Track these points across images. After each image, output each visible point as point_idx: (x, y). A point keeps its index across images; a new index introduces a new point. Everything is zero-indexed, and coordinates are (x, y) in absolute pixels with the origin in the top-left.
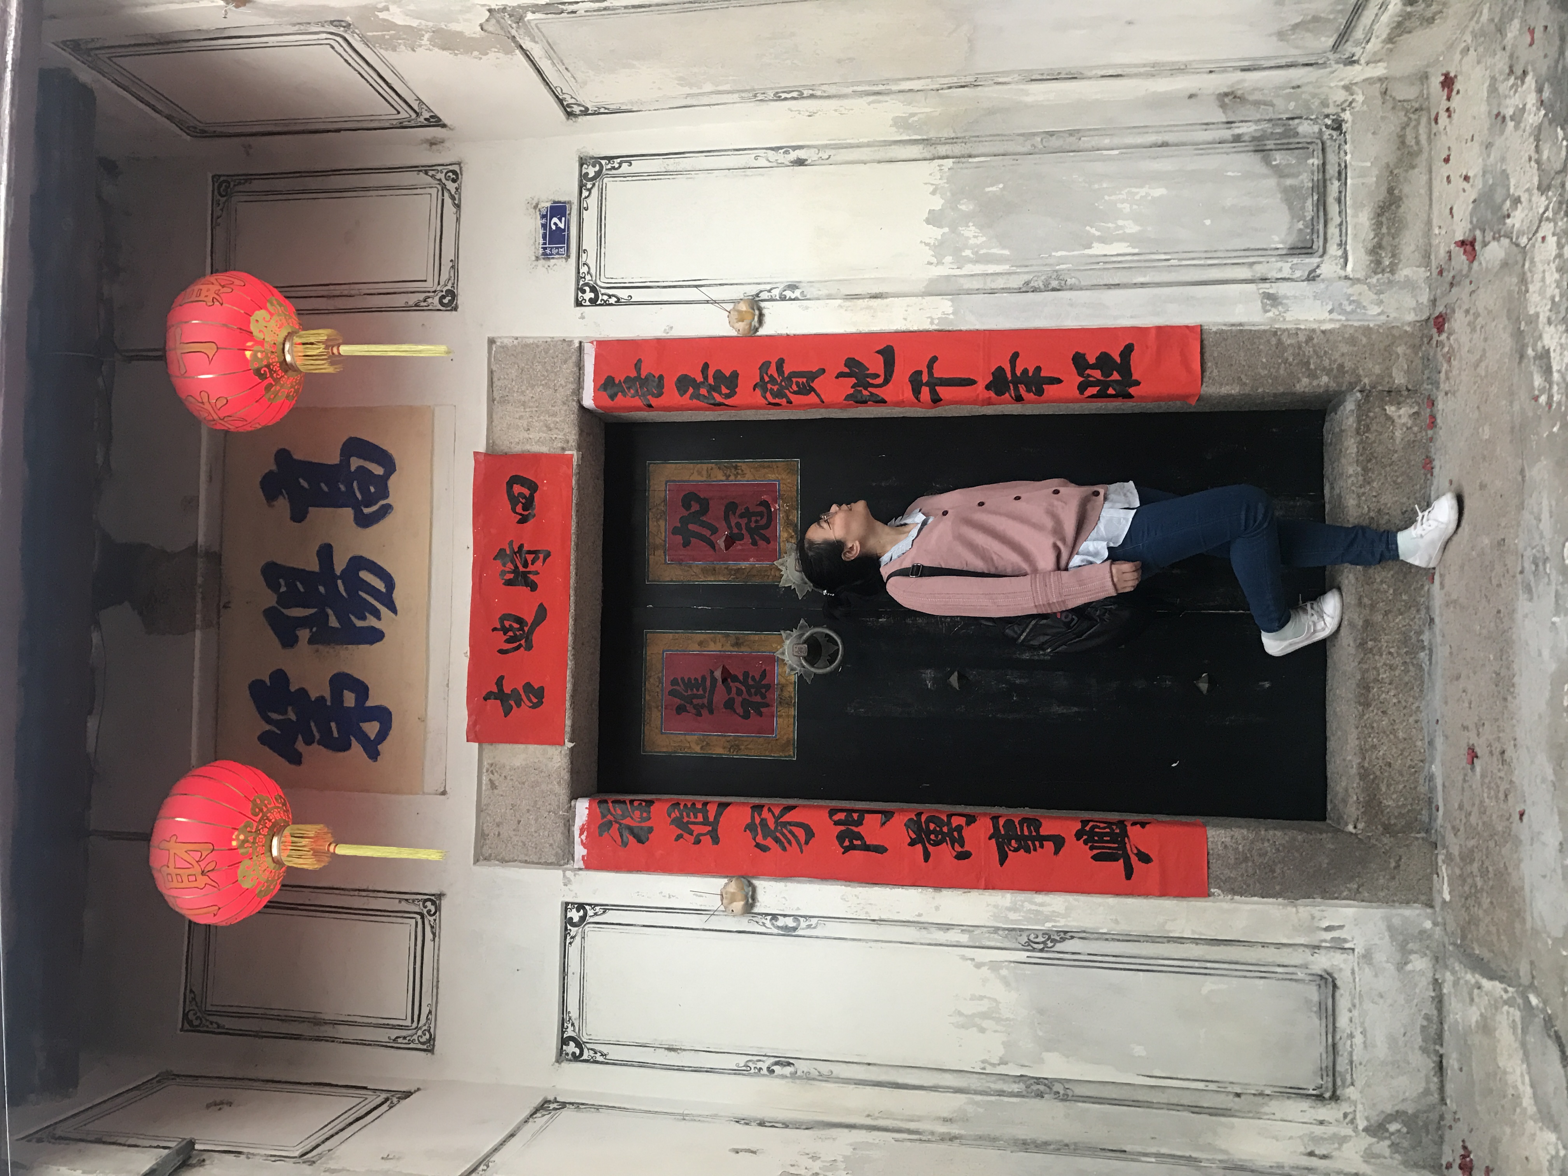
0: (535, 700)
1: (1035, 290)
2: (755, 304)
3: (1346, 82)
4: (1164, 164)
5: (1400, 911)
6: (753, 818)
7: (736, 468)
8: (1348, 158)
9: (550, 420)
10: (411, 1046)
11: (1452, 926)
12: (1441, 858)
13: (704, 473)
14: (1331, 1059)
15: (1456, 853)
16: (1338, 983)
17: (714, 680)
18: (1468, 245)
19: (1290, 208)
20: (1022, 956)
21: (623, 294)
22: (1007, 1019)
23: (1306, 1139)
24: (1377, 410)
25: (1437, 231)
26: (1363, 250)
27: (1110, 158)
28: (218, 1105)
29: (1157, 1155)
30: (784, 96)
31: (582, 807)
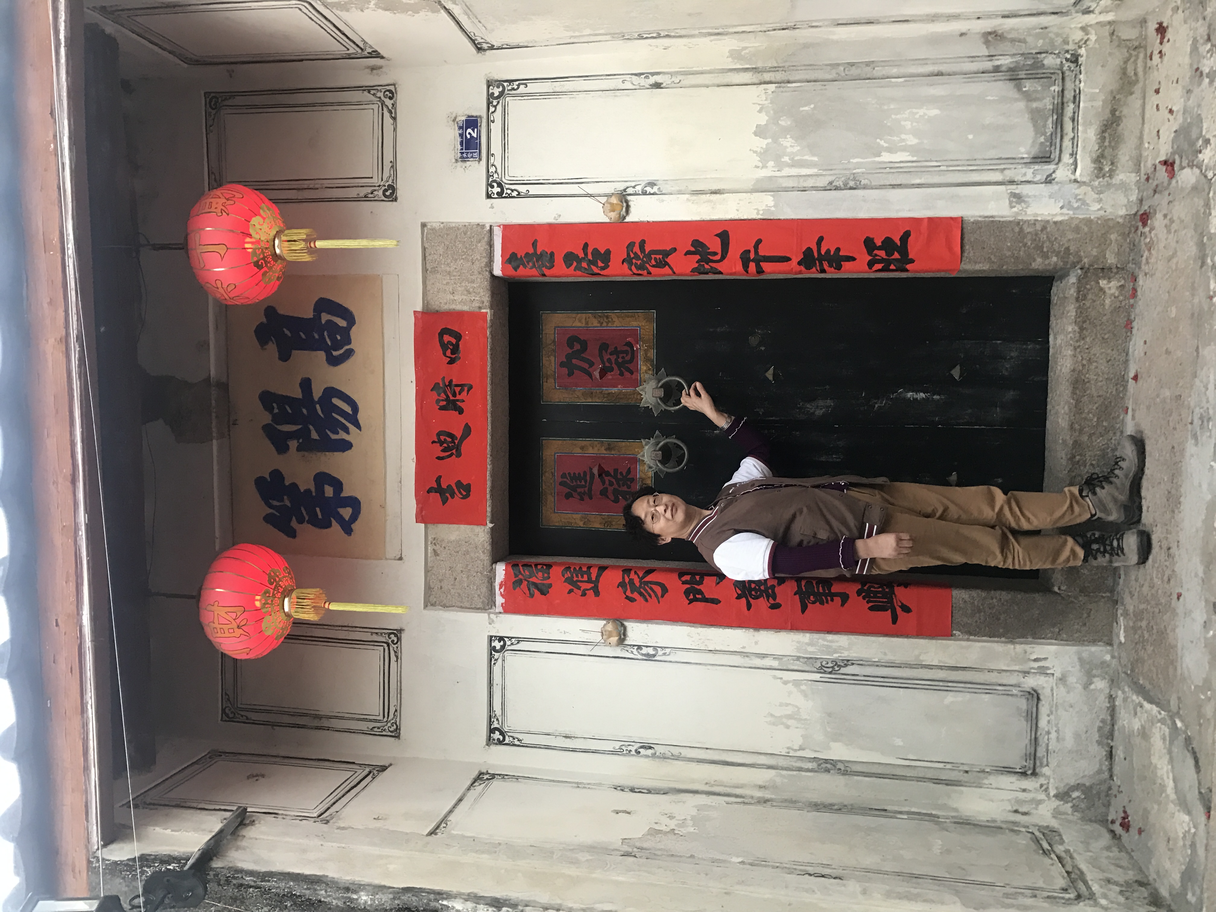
0: (464, 493)
1: (837, 188)
2: (623, 197)
3: (1083, 24)
4: (939, 90)
5: (1087, 648)
6: (623, 578)
7: (607, 317)
8: (1082, 85)
9: (469, 286)
10: (384, 733)
11: (1124, 661)
12: (1120, 612)
13: (584, 321)
14: (1033, 749)
15: (1131, 611)
16: (1041, 697)
17: (592, 475)
18: (1168, 164)
19: (1034, 126)
20: (817, 676)
21: (522, 189)
22: (806, 719)
23: (1013, 802)
24: (1093, 283)
25: (1146, 145)
26: (1089, 159)
27: (897, 85)
28: (256, 776)
29: (908, 813)
30: (645, 36)
31: (501, 569)
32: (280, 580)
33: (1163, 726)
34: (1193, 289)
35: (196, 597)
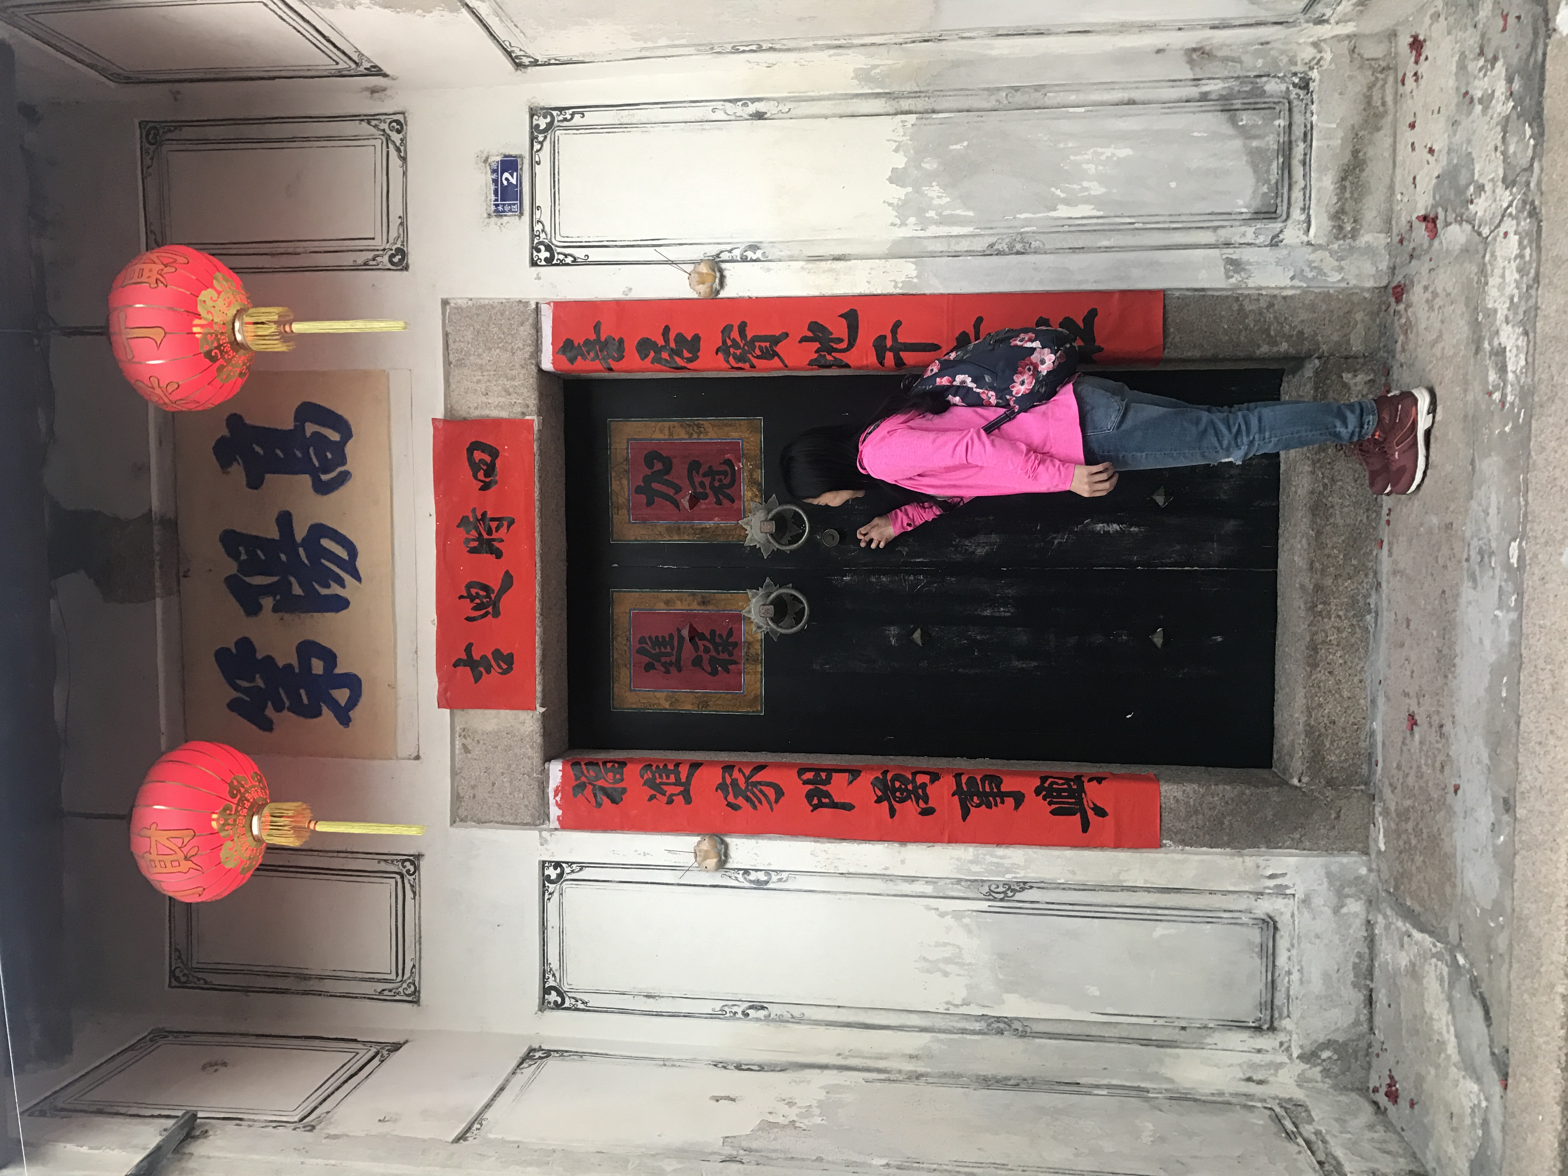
0: (505, 667)
1: (999, 253)
2: (716, 265)
3: (1314, 39)
4: (1131, 123)
5: (1338, 859)
6: (724, 778)
7: (699, 426)
8: (1315, 118)
9: (508, 384)
10: (398, 998)
11: (1385, 875)
12: (1378, 810)
13: (667, 432)
14: (1269, 995)
15: (1393, 808)
16: (1279, 925)
17: (681, 638)
18: (1429, 220)
19: (1255, 172)
20: (984, 905)
21: (580, 253)
22: (970, 964)
23: (1245, 1067)
24: (1334, 377)
25: (1399, 197)
26: (1325, 215)
27: (1075, 116)
28: (213, 1066)
29: (1108, 1087)
30: (742, 48)
31: (556, 769)
32: (247, 791)
33: (1439, 963)
34: (1466, 384)
35: (127, 818)
